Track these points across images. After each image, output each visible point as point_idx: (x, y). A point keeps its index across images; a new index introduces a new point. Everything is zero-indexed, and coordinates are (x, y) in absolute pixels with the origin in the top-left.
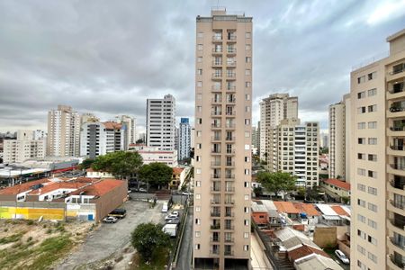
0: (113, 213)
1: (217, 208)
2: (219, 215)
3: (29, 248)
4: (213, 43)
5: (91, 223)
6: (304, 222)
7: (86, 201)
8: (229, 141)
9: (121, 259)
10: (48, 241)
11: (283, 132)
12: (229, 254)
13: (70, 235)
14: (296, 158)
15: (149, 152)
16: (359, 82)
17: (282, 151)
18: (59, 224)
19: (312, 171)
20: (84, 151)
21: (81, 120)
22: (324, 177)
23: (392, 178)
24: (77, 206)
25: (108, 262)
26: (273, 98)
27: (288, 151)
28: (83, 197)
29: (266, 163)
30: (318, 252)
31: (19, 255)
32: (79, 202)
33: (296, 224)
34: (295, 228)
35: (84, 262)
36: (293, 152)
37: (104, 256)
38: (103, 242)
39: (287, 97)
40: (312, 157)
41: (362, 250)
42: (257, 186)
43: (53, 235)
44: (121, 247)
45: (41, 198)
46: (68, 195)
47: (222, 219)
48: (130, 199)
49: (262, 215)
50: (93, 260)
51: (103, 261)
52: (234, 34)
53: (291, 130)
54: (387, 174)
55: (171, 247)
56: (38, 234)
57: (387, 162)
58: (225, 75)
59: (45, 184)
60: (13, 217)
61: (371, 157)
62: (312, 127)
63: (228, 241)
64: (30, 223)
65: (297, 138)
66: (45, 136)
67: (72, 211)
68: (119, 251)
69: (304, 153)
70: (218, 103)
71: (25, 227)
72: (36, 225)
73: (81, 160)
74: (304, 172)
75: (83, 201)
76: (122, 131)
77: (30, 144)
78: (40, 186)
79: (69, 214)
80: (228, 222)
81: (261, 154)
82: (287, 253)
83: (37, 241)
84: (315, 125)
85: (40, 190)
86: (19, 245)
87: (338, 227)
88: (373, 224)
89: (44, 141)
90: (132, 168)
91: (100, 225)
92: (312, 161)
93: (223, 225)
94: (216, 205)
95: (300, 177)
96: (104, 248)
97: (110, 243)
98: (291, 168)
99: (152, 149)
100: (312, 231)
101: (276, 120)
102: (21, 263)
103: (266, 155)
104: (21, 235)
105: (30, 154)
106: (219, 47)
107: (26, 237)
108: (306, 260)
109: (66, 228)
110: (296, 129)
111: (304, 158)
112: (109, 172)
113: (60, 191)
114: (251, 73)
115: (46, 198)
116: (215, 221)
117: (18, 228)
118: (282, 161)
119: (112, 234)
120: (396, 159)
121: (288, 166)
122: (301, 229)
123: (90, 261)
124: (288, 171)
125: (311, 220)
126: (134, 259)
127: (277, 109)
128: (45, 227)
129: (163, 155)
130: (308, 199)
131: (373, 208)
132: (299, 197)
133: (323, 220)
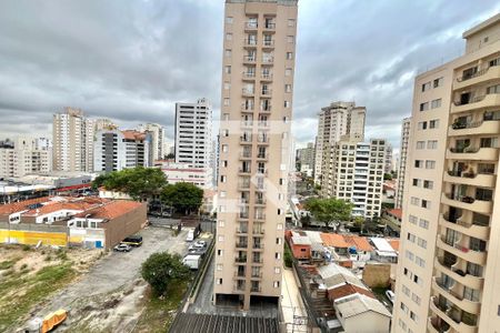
0: (126, 240)
1: (244, 237)
2: (246, 246)
3: (23, 277)
4: (246, 32)
5: (99, 251)
6: (353, 258)
7: (93, 225)
8: (261, 159)
9: (131, 292)
10: (45, 269)
11: (341, 150)
12: (256, 290)
13: (73, 263)
14: (355, 182)
15: (177, 169)
16: (423, 90)
17: (339, 174)
18: (60, 251)
19: (373, 199)
20: (99, 166)
21: (96, 127)
22: (388, 207)
23: (446, 210)
24: (82, 231)
25: (115, 294)
26: (334, 107)
27: (347, 174)
28: (90, 220)
29: (319, 188)
30: (362, 292)
31: (10, 284)
32: (85, 225)
33: (343, 259)
34: (341, 264)
35: (87, 294)
36: (353, 175)
37: (111, 289)
38: (111, 272)
39: (352, 107)
40: (375, 182)
41: (407, 291)
42: (305, 215)
43: (52, 263)
44: (133, 279)
45: (39, 220)
46: (71, 217)
47: (249, 251)
48: (150, 224)
49: (304, 248)
50: (97, 293)
51: (110, 293)
52: (273, 21)
53: (352, 148)
54: (442, 205)
55: (191, 281)
56: (35, 262)
57: (443, 190)
58: (259, 75)
59: (46, 204)
60: (6, 241)
61: (427, 184)
62: (378, 146)
63: (256, 276)
64: (27, 249)
65: (358, 159)
66: (51, 145)
67: (76, 236)
68: (130, 283)
69: (365, 177)
70: (249, 110)
71: (19, 253)
72: (34, 251)
73: (94, 177)
74: (363, 200)
75: (89, 225)
76: (146, 143)
77: (31, 155)
78: (39, 206)
79: (73, 239)
80: (257, 255)
81: (316, 177)
82: (327, 292)
83: (33, 269)
84: (382, 143)
85: (38, 210)
86: (10, 273)
87: (392, 265)
88: (421, 262)
89: (49, 152)
90: (155, 188)
91: (110, 254)
92: (374, 188)
93: (250, 257)
94: (242, 235)
95: (359, 206)
96: (112, 279)
97: (120, 273)
98: (349, 195)
99: (181, 166)
100: (361, 268)
101: (337, 135)
102: (12, 293)
103: (321, 177)
104: (14, 262)
105: (31, 167)
106: (253, 37)
107: (19, 264)
108: (347, 300)
109: (69, 255)
110: (359, 147)
111: (365, 183)
112: (125, 192)
113: (63, 213)
114: (292, 73)
115: (45, 220)
116: (240, 252)
117: (11, 254)
118: (338, 186)
119: (123, 264)
120: (453, 186)
121: (345, 192)
122: (348, 266)
123: (93, 294)
124: (345, 198)
125: (362, 256)
126: (146, 293)
127: (340, 121)
128: (43, 253)
129: (194, 174)
130: (365, 231)
131: (423, 243)
132: (355, 229)
133: (376, 256)
